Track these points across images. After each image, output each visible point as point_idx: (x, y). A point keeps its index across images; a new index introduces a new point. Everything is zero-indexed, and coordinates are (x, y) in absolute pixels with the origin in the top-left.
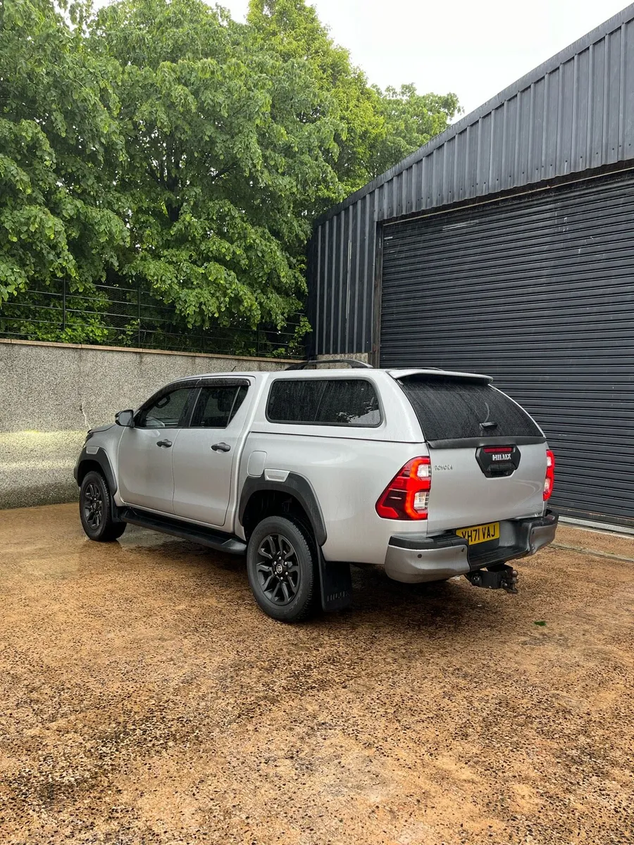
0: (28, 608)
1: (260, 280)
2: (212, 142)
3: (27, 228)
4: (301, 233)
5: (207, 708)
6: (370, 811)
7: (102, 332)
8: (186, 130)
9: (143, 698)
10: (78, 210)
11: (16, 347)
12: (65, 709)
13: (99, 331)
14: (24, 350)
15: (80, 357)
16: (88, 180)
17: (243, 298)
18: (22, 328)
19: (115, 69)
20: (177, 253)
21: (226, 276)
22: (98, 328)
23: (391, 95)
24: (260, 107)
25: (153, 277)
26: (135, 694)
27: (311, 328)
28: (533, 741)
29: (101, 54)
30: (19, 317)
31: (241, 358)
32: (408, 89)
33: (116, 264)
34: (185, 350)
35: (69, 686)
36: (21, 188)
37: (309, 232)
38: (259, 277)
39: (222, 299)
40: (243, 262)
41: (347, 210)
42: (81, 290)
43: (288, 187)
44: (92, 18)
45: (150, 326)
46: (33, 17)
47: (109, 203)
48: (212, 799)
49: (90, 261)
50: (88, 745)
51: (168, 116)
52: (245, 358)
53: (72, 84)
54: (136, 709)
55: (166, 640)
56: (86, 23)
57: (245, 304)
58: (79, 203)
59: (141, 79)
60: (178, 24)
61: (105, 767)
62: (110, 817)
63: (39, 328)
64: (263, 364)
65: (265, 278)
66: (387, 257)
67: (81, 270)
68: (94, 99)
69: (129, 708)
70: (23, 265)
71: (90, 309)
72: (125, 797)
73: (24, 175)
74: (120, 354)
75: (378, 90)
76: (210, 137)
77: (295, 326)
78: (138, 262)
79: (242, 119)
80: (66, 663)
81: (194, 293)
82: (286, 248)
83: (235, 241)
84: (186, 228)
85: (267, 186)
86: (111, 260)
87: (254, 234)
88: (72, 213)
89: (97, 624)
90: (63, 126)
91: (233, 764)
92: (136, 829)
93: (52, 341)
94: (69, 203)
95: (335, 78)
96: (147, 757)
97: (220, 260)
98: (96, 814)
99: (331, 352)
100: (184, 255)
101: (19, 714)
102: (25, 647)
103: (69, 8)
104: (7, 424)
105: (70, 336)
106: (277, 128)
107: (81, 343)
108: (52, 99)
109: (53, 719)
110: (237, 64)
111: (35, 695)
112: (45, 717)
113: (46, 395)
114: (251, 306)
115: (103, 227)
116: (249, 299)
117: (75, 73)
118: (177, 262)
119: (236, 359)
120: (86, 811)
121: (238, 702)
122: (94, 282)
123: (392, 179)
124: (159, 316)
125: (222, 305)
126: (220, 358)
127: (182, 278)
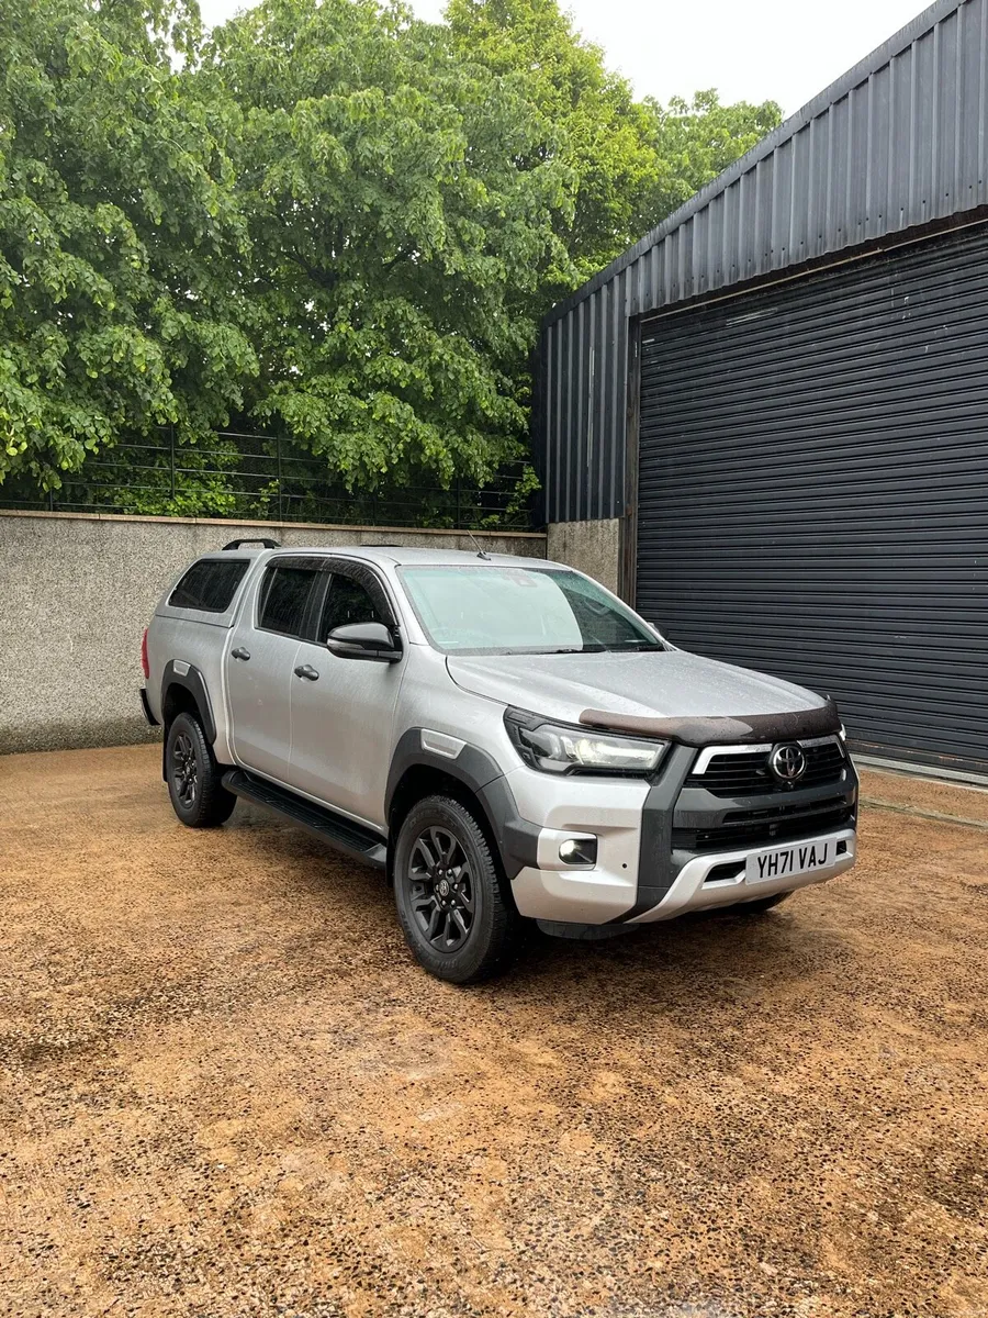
0: (84, 864)
1: (454, 414)
2: (376, 212)
3: (109, 357)
4: (519, 340)
5: (257, 979)
6: (402, 1086)
7: (227, 499)
8: (336, 199)
9: (185, 965)
10: (183, 328)
11: (107, 524)
12: (87, 973)
13: (222, 497)
14: (118, 528)
15: (195, 535)
16: (199, 282)
17: (424, 443)
18: (117, 497)
19: (233, 116)
20: (331, 380)
21: (399, 411)
22: (222, 494)
23: (679, 110)
24: (442, 156)
25: (293, 417)
26: (178, 960)
27: (540, 483)
28: (659, 1029)
29: (214, 97)
30: (112, 482)
31: (430, 531)
32: (705, 98)
33: (240, 402)
34: (348, 522)
35: (101, 950)
36: (99, 302)
37: (532, 338)
38: (452, 411)
39: (393, 446)
40: (426, 389)
41: (587, 301)
42: (193, 441)
43: (491, 272)
44: (205, 41)
45: (296, 488)
46: (105, 56)
47: (232, 313)
48: (219, 1067)
49: (206, 398)
50: (99, 1010)
51: (309, 181)
52: (436, 531)
53: (167, 148)
54: (171, 975)
55: (240, 904)
56: (198, 48)
57: (428, 452)
58: (184, 318)
59: (270, 128)
60: (327, 39)
61: (110, 1031)
62: (93, 1080)
63: (140, 497)
64: (464, 540)
65: (461, 412)
66: (647, 371)
67: (194, 413)
68: (196, 167)
69: (164, 974)
70: (108, 410)
71: (209, 467)
72: (119, 1062)
73: (103, 284)
74: (252, 530)
75: (655, 105)
76: (371, 206)
77: (515, 481)
78: (275, 396)
79: (418, 176)
80: (107, 925)
81: (353, 439)
82: (498, 364)
83: (415, 358)
84: (342, 343)
85: (458, 273)
86: (233, 397)
87: (440, 348)
88: (173, 332)
89: (162, 885)
90: (156, 209)
91: (261, 1035)
92: (118, 1091)
93: (157, 515)
94: (171, 319)
95: (575, 96)
96: (163, 1024)
97: (392, 387)
98: (79, 1076)
99: (568, 518)
100: (341, 383)
101: (32, 976)
102: (64, 908)
103: (171, 30)
104: (98, 631)
105: (181, 506)
106: (472, 183)
107: (196, 517)
108: (141, 170)
109: (70, 981)
110: (411, 93)
111: (57, 957)
112: (59, 980)
113: (149, 591)
114: (438, 454)
115: (217, 350)
116: (434, 443)
117: (171, 131)
118: (330, 394)
119: (422, 534)
120: (68, 1073)
121: (299, 974)
122: (213, 428)
123: (650, 250)
124: (310, 474)
125: (393, 455)
126: (398, 533)
127: (336, 417)
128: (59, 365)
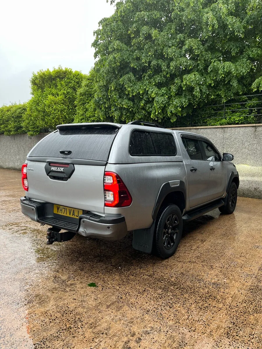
18: (208, 122)
30: (207, 117)
74: (244, 128)
128: (174, 89)
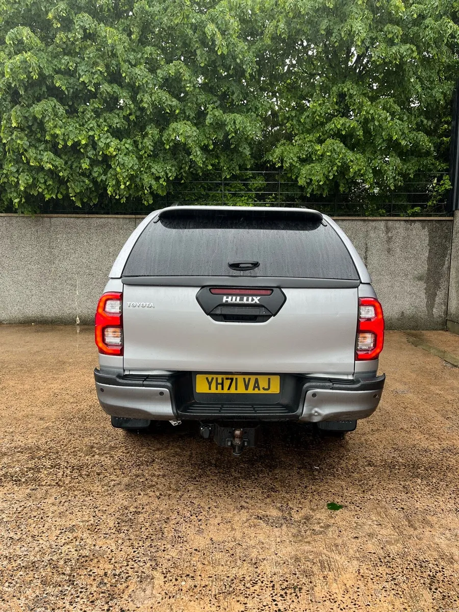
10: (217, 118)
21: (336, 148)
25: (276, 159)
27: (452, 185)
36: (168, 111)
39: (330, 169)
52: (374, 218)
57: (352, 170)
64: (391, 223)
73: (173, 101)
86: (244, 151)
88: (211, 121)
90: (201, 58)
94: (211, 114)
108: (195, 40)
115: (229, 126)
118: (303, 144)
125: (330, 174)
126: (345, 220)
127: (304, 156)
128: (150, 144)
